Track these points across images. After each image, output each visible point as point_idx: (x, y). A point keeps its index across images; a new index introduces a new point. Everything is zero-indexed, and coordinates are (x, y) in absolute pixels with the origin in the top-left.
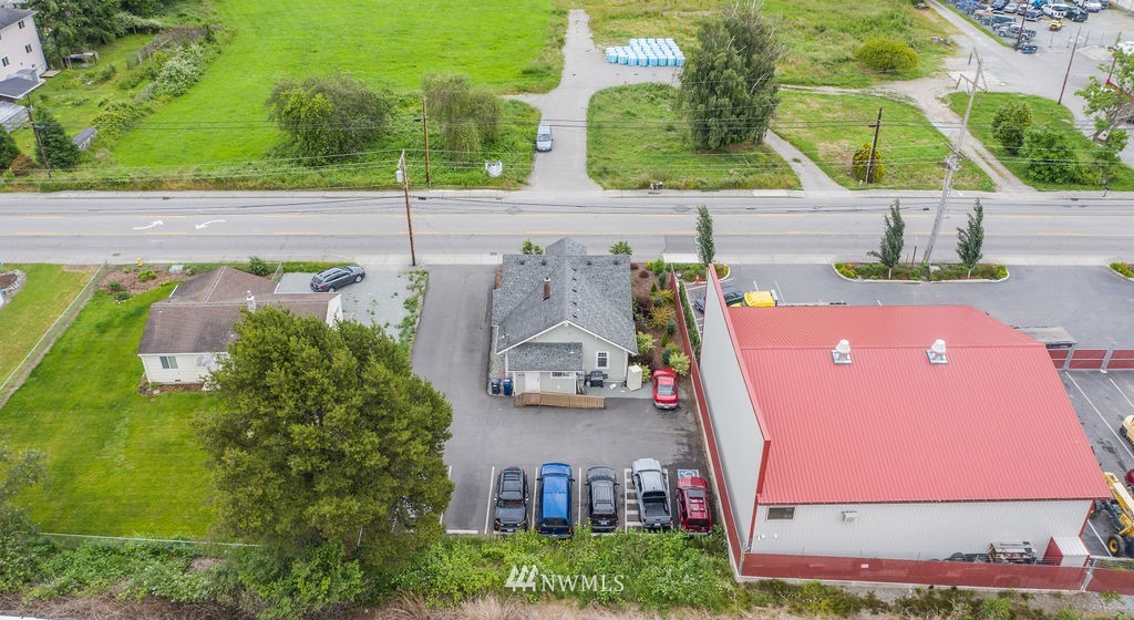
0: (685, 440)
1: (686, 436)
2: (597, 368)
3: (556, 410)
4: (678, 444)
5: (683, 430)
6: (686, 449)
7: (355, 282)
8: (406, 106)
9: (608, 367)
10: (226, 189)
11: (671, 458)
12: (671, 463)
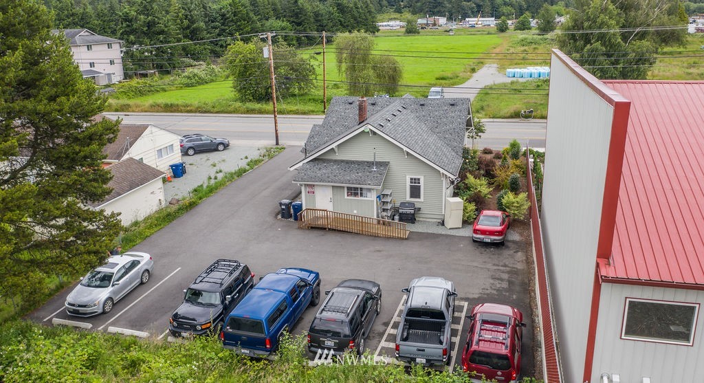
0: (506, 276)
1: (508, 272)
2: (408, 199)
3: (345, 235)
4: (494, 278)
5: (505, 266)
6: (505, 285)
7: (216, 150)
8: (338, 88)
9: (422, 199)
10: (171, 112)
11: (477, 291)
12: (476, 296)
